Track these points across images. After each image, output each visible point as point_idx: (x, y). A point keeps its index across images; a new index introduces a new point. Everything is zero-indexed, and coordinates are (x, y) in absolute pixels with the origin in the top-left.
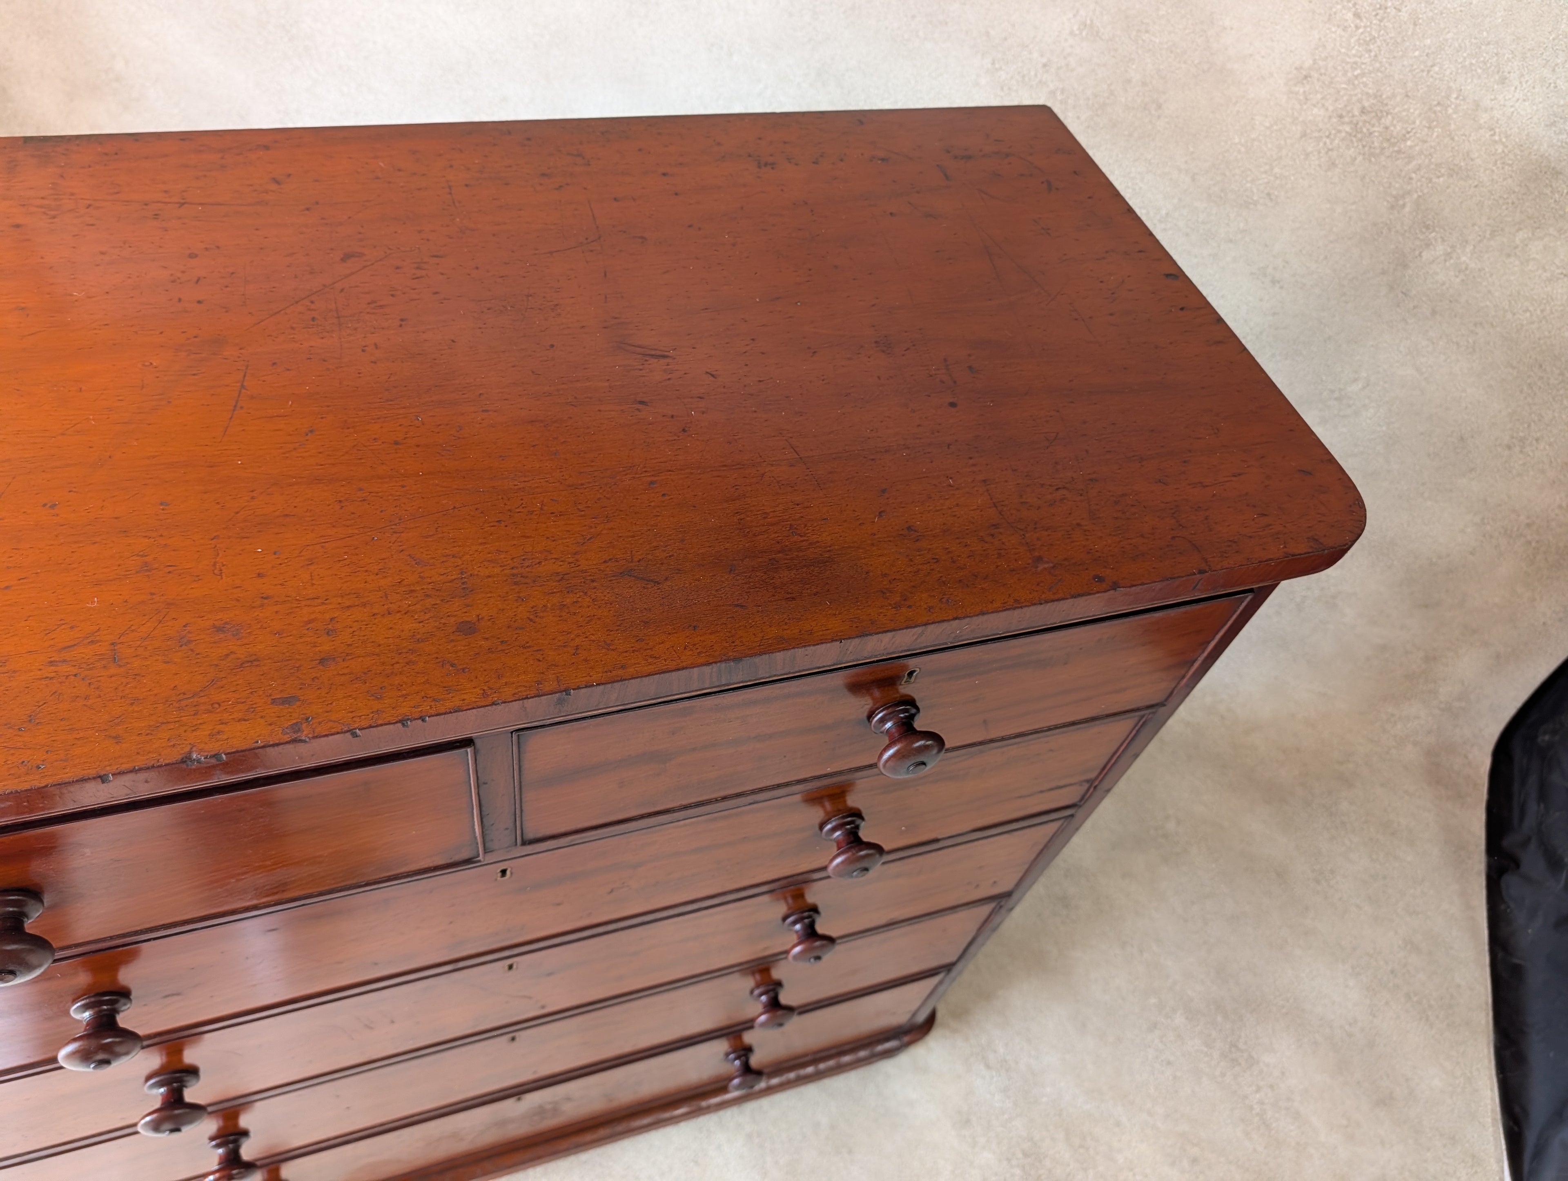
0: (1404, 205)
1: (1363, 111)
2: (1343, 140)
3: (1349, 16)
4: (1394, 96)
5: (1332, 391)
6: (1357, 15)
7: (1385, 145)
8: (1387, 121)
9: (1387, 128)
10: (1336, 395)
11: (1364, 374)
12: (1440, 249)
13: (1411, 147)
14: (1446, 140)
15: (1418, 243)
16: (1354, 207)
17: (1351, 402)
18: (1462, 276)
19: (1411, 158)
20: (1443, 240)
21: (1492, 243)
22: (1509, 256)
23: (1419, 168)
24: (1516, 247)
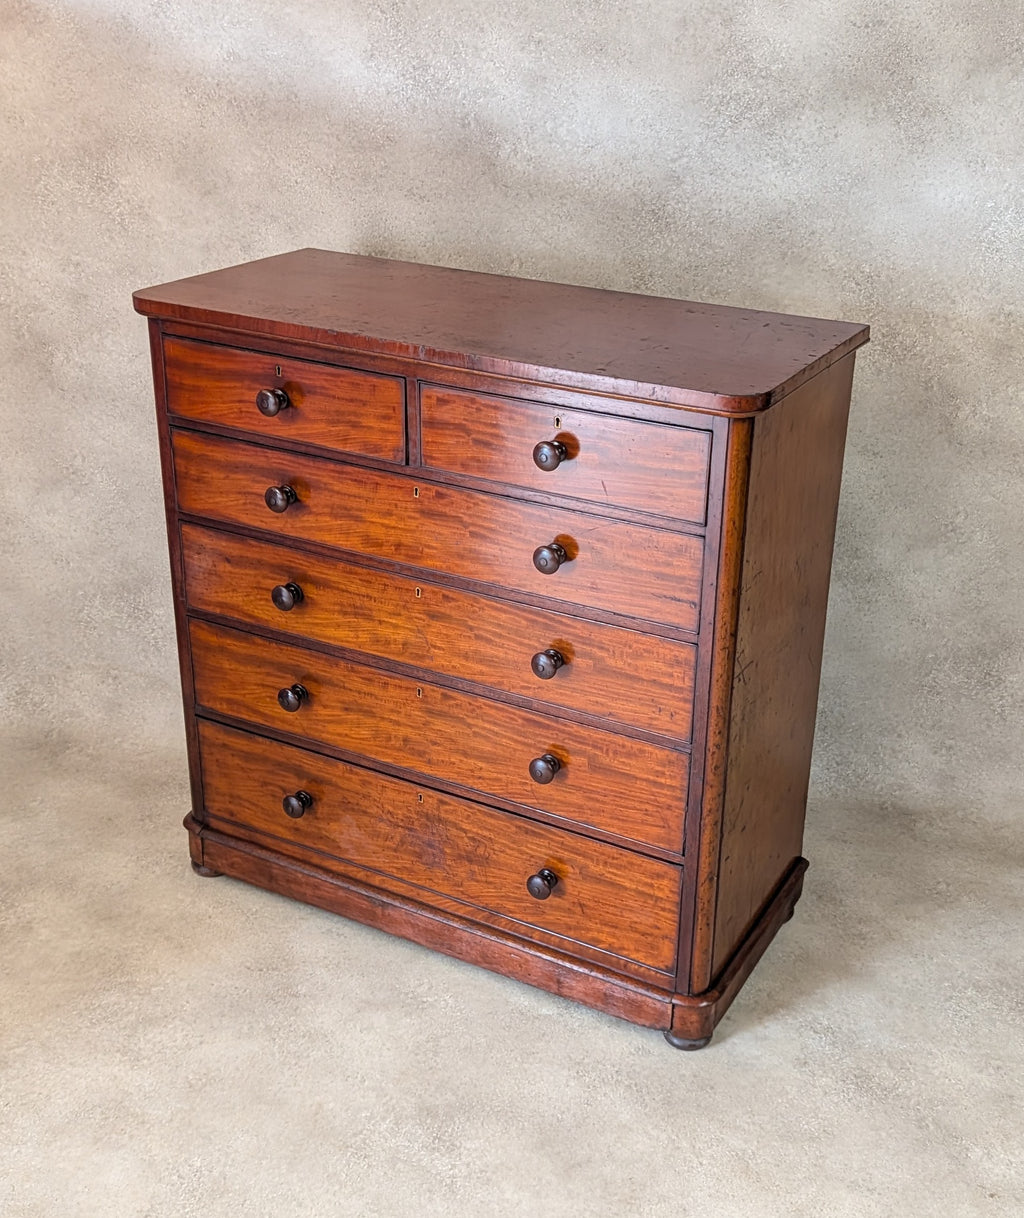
0: (932, 387)
1: (883, 336)
2: (879, 355)
3: (853, 285)
4: (897, 324)
5: (946, 526)
6: (857, 284)
7: (905, 352)
8: (900, 338)
9: (902, 343)
10: (950, 528)
11: (961, 508)
12: (967, 409)
13: (920, 351)
14: (939, 342)
15: (951, 408)
16: (903, 394)
17: (963, 531)
18: (990, 425)
19: (923, 357)
20: (967, 404)
21: (996, 398)
22: (1010, 405)
23: (930, 362)
24: (1012, 399)
